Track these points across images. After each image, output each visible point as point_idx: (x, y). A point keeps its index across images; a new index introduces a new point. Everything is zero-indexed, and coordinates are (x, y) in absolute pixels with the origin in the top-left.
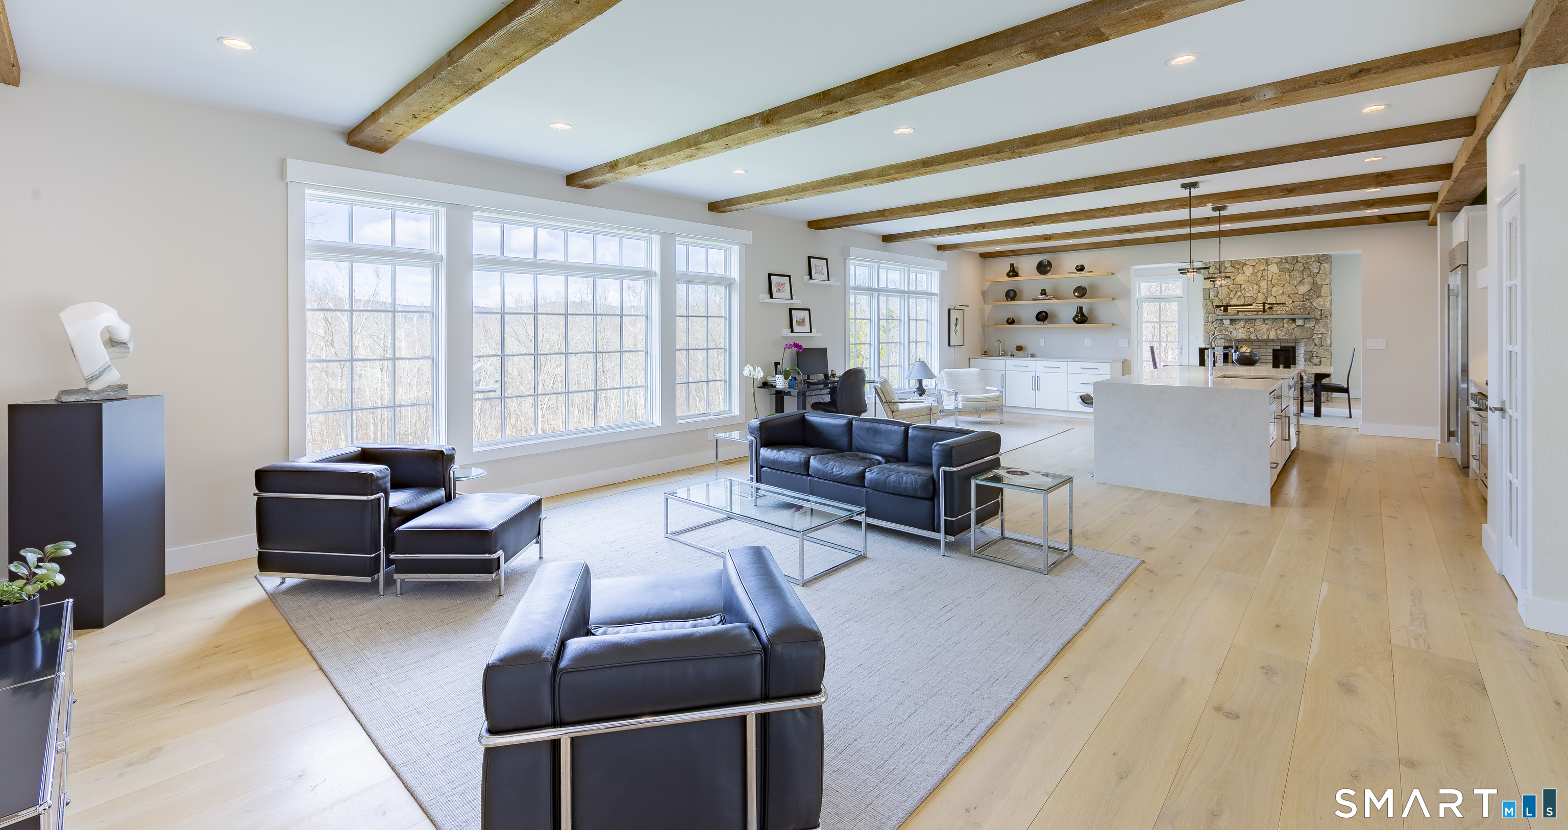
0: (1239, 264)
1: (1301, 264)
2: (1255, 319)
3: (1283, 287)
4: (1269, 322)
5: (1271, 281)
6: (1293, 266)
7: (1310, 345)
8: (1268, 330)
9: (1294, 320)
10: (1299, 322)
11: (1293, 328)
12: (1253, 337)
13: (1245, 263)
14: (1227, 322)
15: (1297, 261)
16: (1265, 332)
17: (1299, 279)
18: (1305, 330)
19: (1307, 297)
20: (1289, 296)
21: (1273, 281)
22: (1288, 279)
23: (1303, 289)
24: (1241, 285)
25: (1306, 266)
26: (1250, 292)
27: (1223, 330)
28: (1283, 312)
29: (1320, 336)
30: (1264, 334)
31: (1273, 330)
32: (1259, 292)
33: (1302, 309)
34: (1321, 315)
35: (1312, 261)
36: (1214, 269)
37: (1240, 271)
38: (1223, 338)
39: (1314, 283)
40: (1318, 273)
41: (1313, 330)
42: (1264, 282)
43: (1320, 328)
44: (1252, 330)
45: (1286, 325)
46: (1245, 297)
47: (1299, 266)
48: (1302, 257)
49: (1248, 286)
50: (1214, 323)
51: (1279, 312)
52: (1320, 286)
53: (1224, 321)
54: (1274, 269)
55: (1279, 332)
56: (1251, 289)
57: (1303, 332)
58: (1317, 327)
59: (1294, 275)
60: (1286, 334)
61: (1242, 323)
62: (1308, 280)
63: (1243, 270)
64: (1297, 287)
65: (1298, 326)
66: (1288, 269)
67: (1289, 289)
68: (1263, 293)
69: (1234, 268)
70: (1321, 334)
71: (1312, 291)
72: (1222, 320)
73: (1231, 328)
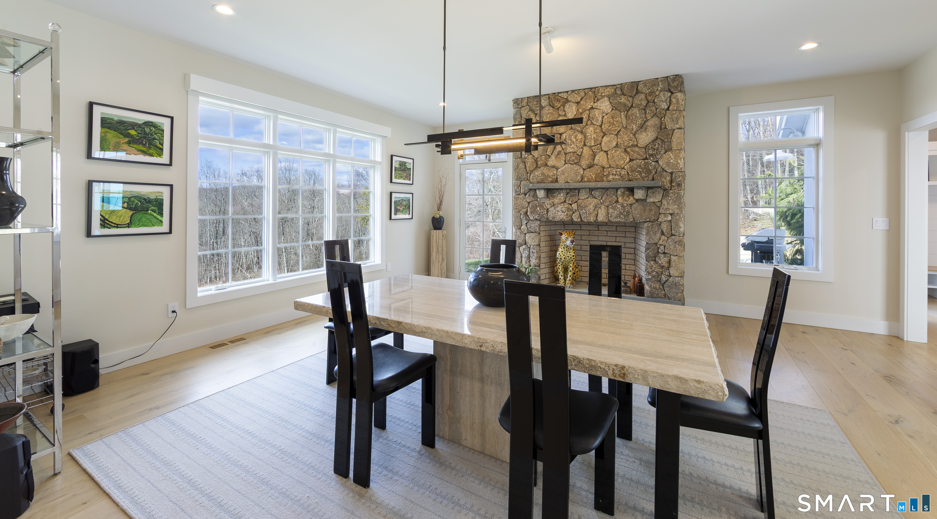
0: (558, 101)
1: (643, 96)
2: (579, 189)
3: (617, 135)
4: (597, 193)
5: (601, 126)
6: (630, 99)
7: (655, 234)
8: (596, 207)
9: (631, 190)
10: (639, 194)
11: (631, 205)
12: (576, 218)
13: (567, 99)
14: (541, 194)
15: (638, 92)
16: (591, 210)
17: (640, 122)
18: (648, 208)
19: (651, 152)
20: (626, 151)
21: (603, 127)
22: (624, 122)
23: (645, 138)
24: (561, 134)
25: (649, 98)
26: (572, 146)
27: (537, 207)
28: (617, 177)
29: (669, 218)
30: (590, 214)
31: (603, 207)
32: (585, 145)
33: (643, 172)
34: (671, 181)
35: (659, 89)
36: (527, 111)
37: (561, 113)
38: (537, 220)
39: (662, 128)
40: (668, 109)
41: (659, 207)
42: (591, 129)
43: (669, 206)
44: (574, 206)
45: (620, 200)
46: (566, 154)
47: (640, 100)
48: (645, 83)
49: (570, 136)
50: (527, 196)
51: (611, 177)
52: (670, 132)
53: (537, 191)
54: (605, 105)
55: (611, 211)
56: (574, 140)
57: (645, 211)
58: (665, 202)
59: (632, 114)
60: (621, 213)
61: (562, 195)
62: (653, 122)
63: (564, 111)
64: (637, 135)
65: (637, 200)
66: (625, 105)
67: (625, 139)
68: (591, 147)
69: (553, 107)
70: (671, 214)
71: (659, 141)
72: (535, 190)
73: (547, 203)
